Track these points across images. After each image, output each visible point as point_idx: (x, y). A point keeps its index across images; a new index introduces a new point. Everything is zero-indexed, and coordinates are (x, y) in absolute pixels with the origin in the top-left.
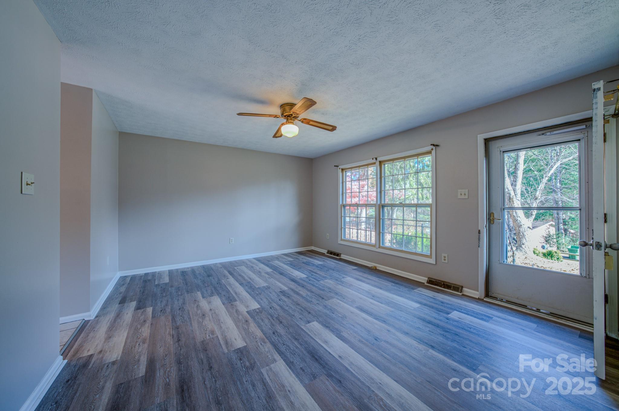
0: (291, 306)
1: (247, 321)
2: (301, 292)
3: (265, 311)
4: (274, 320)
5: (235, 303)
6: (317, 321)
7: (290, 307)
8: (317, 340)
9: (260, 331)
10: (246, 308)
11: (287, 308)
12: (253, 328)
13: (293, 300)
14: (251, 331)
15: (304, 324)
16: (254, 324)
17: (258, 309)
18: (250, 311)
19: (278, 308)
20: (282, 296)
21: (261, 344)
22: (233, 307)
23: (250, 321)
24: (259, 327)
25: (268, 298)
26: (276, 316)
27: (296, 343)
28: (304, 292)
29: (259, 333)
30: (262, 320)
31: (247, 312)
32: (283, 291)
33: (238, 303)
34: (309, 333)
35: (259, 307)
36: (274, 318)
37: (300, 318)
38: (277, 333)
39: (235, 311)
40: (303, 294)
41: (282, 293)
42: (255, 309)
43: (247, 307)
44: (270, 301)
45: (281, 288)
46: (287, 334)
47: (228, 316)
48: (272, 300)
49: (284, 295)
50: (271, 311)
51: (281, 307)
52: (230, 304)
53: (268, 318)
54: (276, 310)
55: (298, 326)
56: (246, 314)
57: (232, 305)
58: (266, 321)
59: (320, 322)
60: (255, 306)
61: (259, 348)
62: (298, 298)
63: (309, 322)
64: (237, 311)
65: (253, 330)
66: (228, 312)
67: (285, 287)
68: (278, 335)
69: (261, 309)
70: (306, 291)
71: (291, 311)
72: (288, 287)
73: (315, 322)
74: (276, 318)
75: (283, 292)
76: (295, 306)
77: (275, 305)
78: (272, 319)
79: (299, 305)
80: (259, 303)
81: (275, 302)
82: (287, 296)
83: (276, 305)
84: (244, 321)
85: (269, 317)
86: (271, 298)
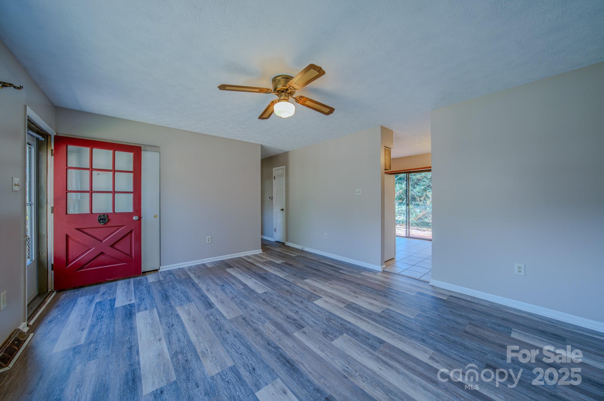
0: (282, 306)
1: (315, 291)
2: (272, 328)
3: (305, 299)
5: (345, 305)
6: (258, 294)
7: (283, 304)
8: (261, 284)
10: (325, 300)
11: (286, 303)
12: (307, 288)
13: (282, 313)
15: (269, 291)
18: (320, 298)
19: (295, 302)
20: (297, 319)
23: (311, 290)
24: (302, 288)
25: (313, 314)
27: (274, 282)
28: (269, 329)
29: (300, 285)
30: (303, 292)
31: (322, 297)
32: (300, 329)
33: (342, 305)
34: (266, 286)
37: (272, 295)
38: (288, 286)
40: (269, 324)
41: (299, 325)
42: (316, 299)
44: (307, 310)
45: (304, 335)
46: (281, 285)
48: (305, 311)
49: (295, 320)
50: (300, 299)
51: (292, 304)
54: (296, 300)
55: (274, 290)
58: (299, 292)
59: (257, 293)
60: (319, 303)
61: (295, 280)
62: (275, 317)
63: (265, 293)
64: (332, 297)
67: (300, 338)
69: (311, 300)
70: (265, 331)
71: (281, 300)
72: (294, 339)
73: (260, 293)
74: (292, 294)
75: (300, 327)
76: (278, 305)
77: (300, 305)
78: (295, 293)
79: (274, 307)
81: (301, 308)
82: (290, 319)
83: (298, 305)
84: (317, 290)
85: (299, 295)
86: (308, 313)
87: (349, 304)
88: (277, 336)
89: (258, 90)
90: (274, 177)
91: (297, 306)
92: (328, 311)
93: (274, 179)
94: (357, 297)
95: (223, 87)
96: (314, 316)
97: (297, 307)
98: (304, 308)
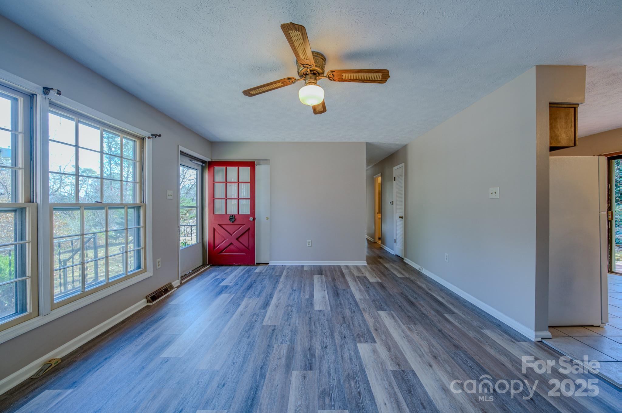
0: (319, 333)
1: (376, 330)
3: (353, 335)
4: (349, 322)
5: (395, 368)
7: (322, 331)
8: (328, 300)
9: (365, 317)
10: (376, 349)
11: (327, 330)
12: (370, 322)
13: (310, 340)
14: (373, 319)
15: (326, 310)
16: (369, 324)
17: (361, 342)
18: (371, 342)
19: (336, 335)
20: (317, 355)
21: (366, 308)
22: (395, 357)
23: (372, 328)
24: (365, 320)
25: (340, 358)
26: (345, 325)
27: (342, 302)
29: (366, 316)
30: (360, 325)
31: (375, 342)
32: (305, 369)
33: (391, 367)
34: (328, 304)
35: (358, 345)
36: (347, 323)
37: (324, 316)
38: (352, 311)
39: (392, 350)
42: (365, 342)
43: (375, 351)
44: (339, 351)
46: (345, 308)
47: (399, 344)
48: (336, 350)
49: (313, 355)
50: (346, 333)
51: (332, 335)
52: (403, 369)
53: (353, 325)
54: (340, 333)
55: (332, 310)
56: (376, 340)
57: (399, 365)
58: (356, 324)
59: (313, 308)
60: (364, 348)
61: (369, 307)
63: (321, 311)
64: (389, 349)
65: (371, 320)
66: (401, 351)
68: (352, 310)
69: (358, 340)
71: (326, 325)
74: (345, 323)
75: (308, 367)
76: (317, 330)
77: (338, 341)
78: (349, 324)
79: (310, 331)
80: (357, 351)
81: (335, 345)
82: (310, 351)
83: (336, 340)
84: (380, 330)
85: (352, 327)
86: (336, 356)
87: (403, 371)
88: (277, 365)
89: (280, 84)
90: (395, 178)
91: (334, 340)
92: (361, 365)
93: (395, 180)
94: (431, 366)
95: (248, 93)
96: (337, 363)
97: (332, 341)
98: (338, 346)
